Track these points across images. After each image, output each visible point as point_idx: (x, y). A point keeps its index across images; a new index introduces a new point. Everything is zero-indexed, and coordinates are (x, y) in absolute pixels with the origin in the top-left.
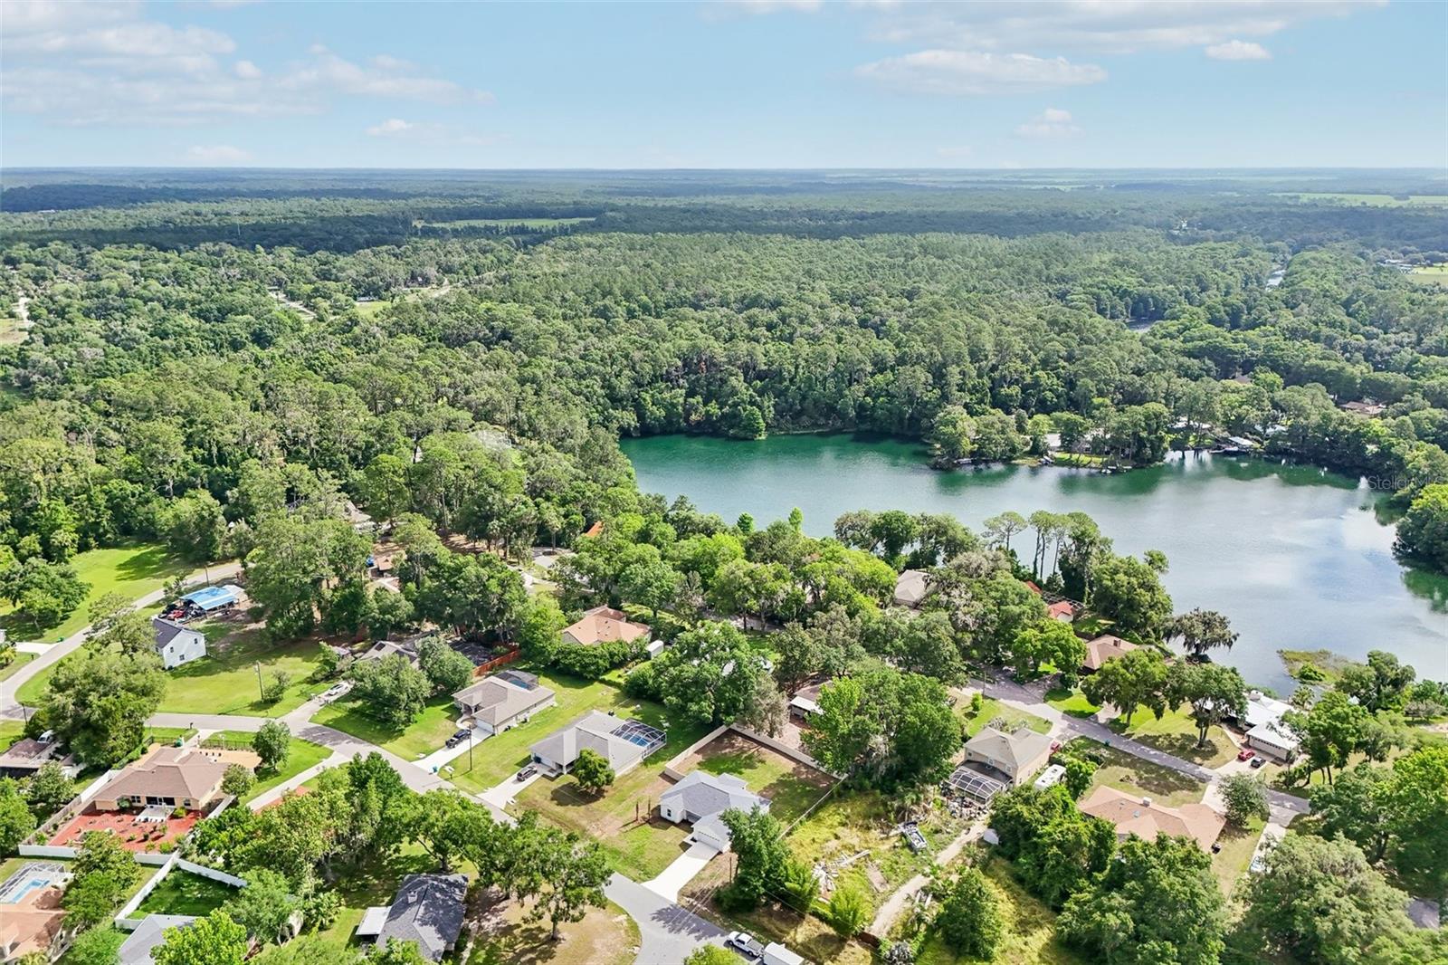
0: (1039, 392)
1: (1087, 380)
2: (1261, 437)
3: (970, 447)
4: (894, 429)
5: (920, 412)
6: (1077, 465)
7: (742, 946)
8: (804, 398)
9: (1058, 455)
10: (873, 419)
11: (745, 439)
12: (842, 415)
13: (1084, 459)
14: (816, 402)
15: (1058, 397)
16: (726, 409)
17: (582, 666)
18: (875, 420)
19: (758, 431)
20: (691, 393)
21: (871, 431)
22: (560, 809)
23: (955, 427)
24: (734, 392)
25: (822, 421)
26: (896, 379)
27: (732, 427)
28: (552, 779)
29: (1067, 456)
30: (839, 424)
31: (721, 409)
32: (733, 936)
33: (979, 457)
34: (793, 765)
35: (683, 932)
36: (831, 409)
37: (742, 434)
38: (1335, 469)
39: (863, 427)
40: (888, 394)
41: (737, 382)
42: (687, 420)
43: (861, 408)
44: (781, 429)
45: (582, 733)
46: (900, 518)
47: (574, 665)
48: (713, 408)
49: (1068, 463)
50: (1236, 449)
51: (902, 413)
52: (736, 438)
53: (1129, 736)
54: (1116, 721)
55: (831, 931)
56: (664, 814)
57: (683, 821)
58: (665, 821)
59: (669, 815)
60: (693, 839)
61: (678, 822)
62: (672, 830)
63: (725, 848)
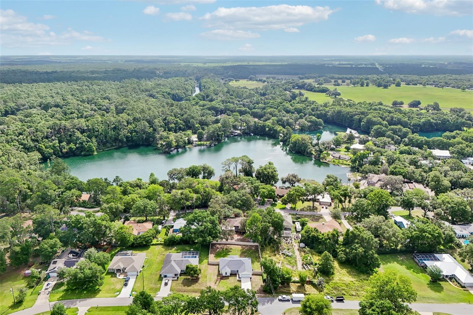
0: (179, 125)
1: (192, 120)
2: (240, 130)
3: (175, 145)
4: (141, 143)
5: (149, 136)
6: (203, 145)
7: (285, 299)
8: (106, 137)
9: (197, 143)
10: (132, 141)
11: (90, 155)
12: (121, 141)
13: (205, 143)
14: (111, 138)
15: (184, 126)
16: (78, 145)
17: (146, 242)
18: (134, 141)
19: (93, 151)
20: (60, 142)
21: (132, 145)
22: (190, 288)
23: (169, 138)
24: (78, 138)
25: (114, 144)
26: (136, 126)
27: (82, 151)
28: (177, 280)
29: (200, 143)
30: (120, 144)
31: (75, 145)
32: (280, 297)
33: (177, 147)
34: (240, 246)
35: (266, 304)
36: (116, 140)
37: (87, 153)
38: (261, 135)
39: (129, 144)
40: (135, 131)
41: (78, 134)
42: (61, 152)
43: (127, 137)
44: (100, 149)
45: (176, 261)
46: (196, 167)
47: (142, 243)
48: (72, 145)
49: (200, 145)
50: (237, 134)
51: (143, 137)
52: (85, 155)
53: (298, 210)
54: (291, 208)
55: (299, 284)
56: (224, 275)
57: (230, 274)
58: (226, 276)
59: (226, 274)
60: (239, 278)
61: (229, 275)
62: (230, 278)
63: (251, 276)
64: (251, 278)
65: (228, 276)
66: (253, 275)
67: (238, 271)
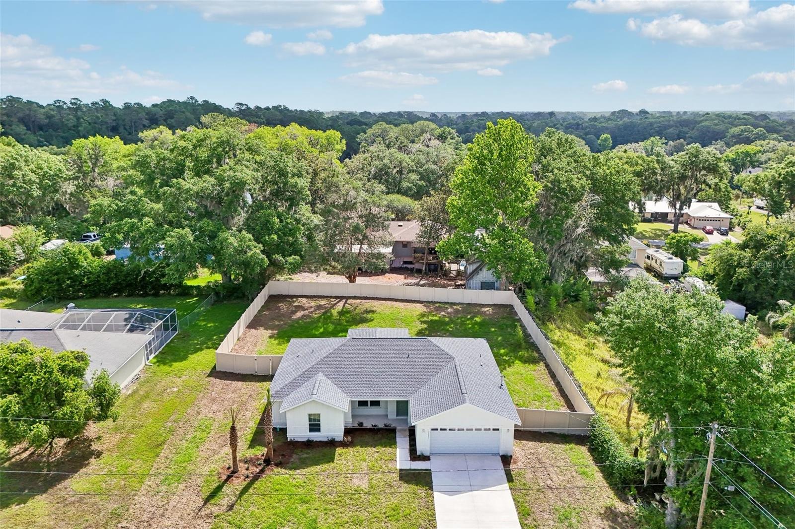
56: (298, 430)
57: (348, 431)
58: (309, 444)
59: (315, 426)
60: (414, 455)
61: (339, 435)
62: (345, 457)
63: (507, 443)
64: (506, 460)
65: (332, 444)
66: (520, 434)
67: (402, 408)
